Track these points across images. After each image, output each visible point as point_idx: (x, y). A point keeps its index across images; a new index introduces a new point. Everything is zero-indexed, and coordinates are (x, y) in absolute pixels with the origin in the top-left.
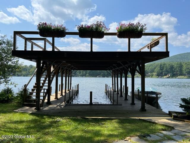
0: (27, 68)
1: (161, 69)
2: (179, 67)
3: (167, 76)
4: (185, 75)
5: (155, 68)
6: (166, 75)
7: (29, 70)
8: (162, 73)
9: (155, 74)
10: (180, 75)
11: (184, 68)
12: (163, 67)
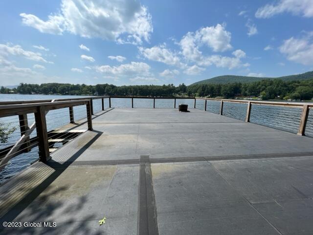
0: (80, 86)
1: (203, 90)
2: (218, 89)
3: (208, 96)
4: (222, 96)
5: (198, 89)
6: (206, 95)
7: (82, 89)
8: (203, 94)
9: (197, 94)
10: (218, 96)
11: (222, 89)
12: (205, 89)
